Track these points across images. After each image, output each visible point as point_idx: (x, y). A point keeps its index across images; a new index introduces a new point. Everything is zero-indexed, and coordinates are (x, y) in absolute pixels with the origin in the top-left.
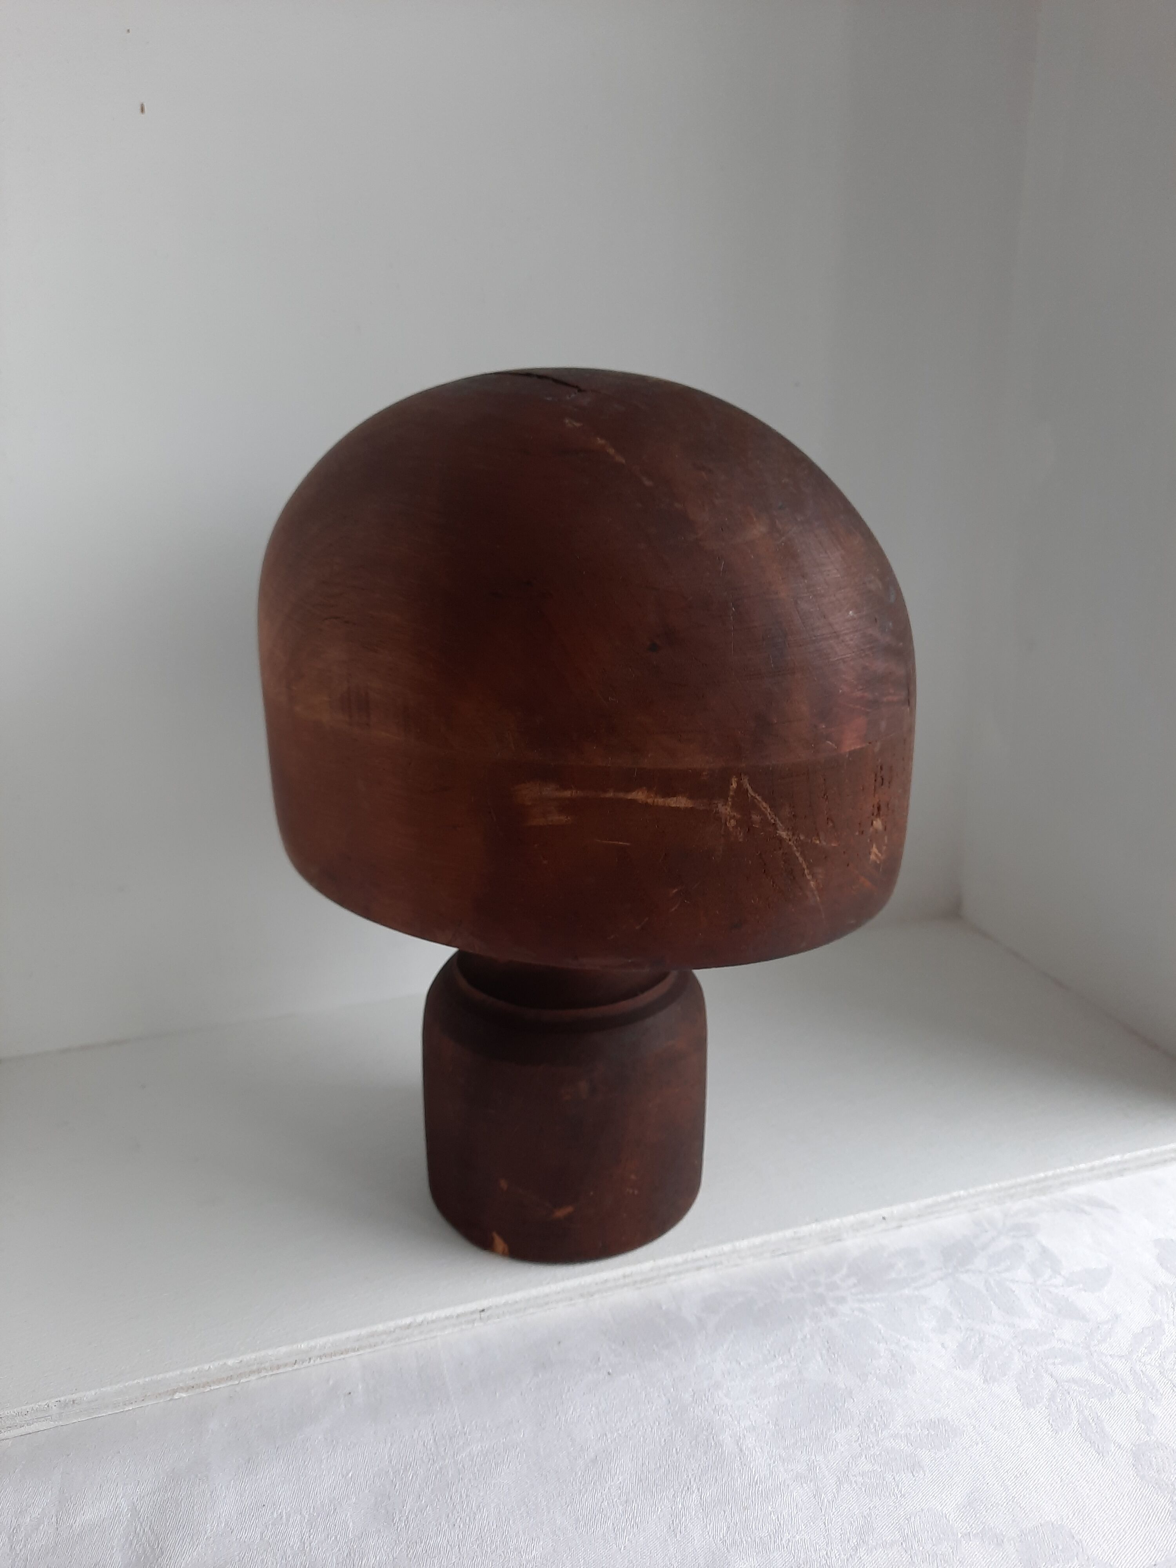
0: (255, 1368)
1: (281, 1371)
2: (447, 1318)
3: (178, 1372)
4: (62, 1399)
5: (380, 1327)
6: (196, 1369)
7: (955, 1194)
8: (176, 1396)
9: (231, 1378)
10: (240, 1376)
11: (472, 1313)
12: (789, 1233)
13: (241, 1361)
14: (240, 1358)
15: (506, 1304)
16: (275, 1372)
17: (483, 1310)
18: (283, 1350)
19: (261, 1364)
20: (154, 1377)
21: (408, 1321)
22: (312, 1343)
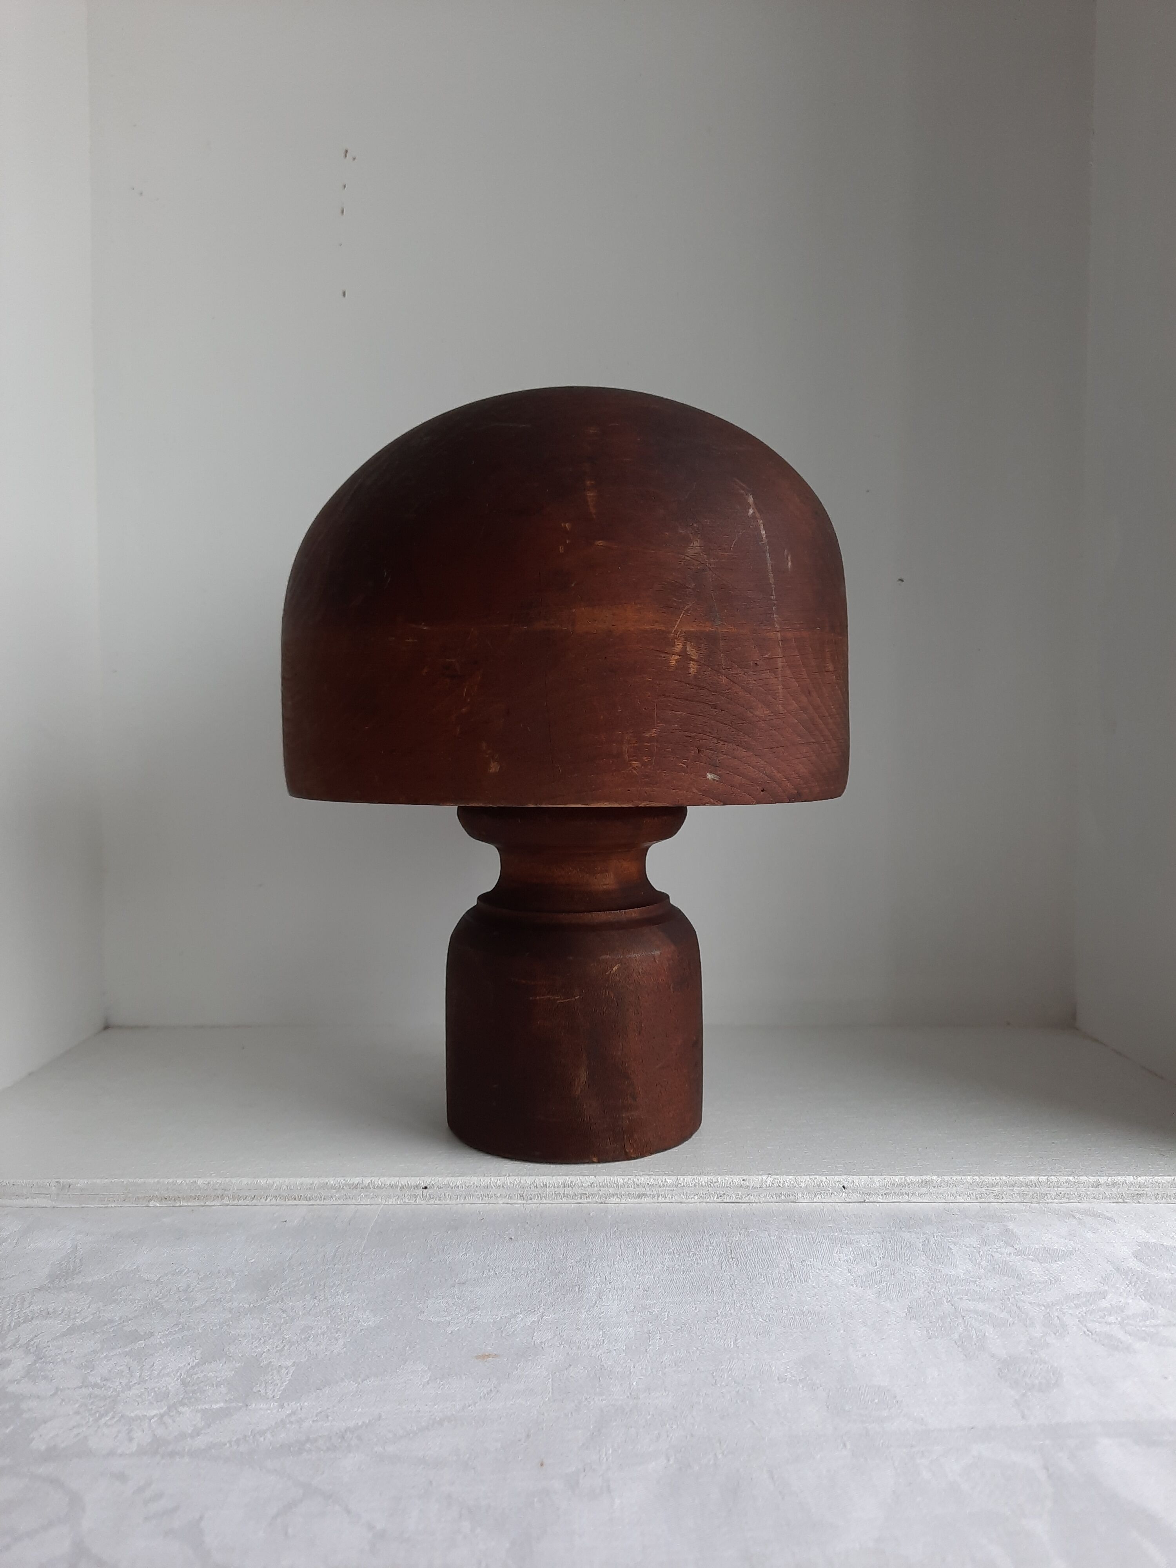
0: (219, 1192)
1: (240, 1202)
2: (391, 1186)
3: (156, 1180)
4: (61, 1181)
5: (331, 1181)
6: (171, 1180)
7: (928, 1178)
8: (152, 1204)
9: (198, 1198)
10: (206, 1198)
11: (416, 1187)
12: (737, 1179)
13: (209, 1183)
14: (208, 1180)
15: (448, 1186)
16: (235, 1202)
17: (426, 1188)
18: (245, 1181)
19: (225, 1190)
20: (136, 1180)
21: (357, 1180)
22: (270, 1181)
